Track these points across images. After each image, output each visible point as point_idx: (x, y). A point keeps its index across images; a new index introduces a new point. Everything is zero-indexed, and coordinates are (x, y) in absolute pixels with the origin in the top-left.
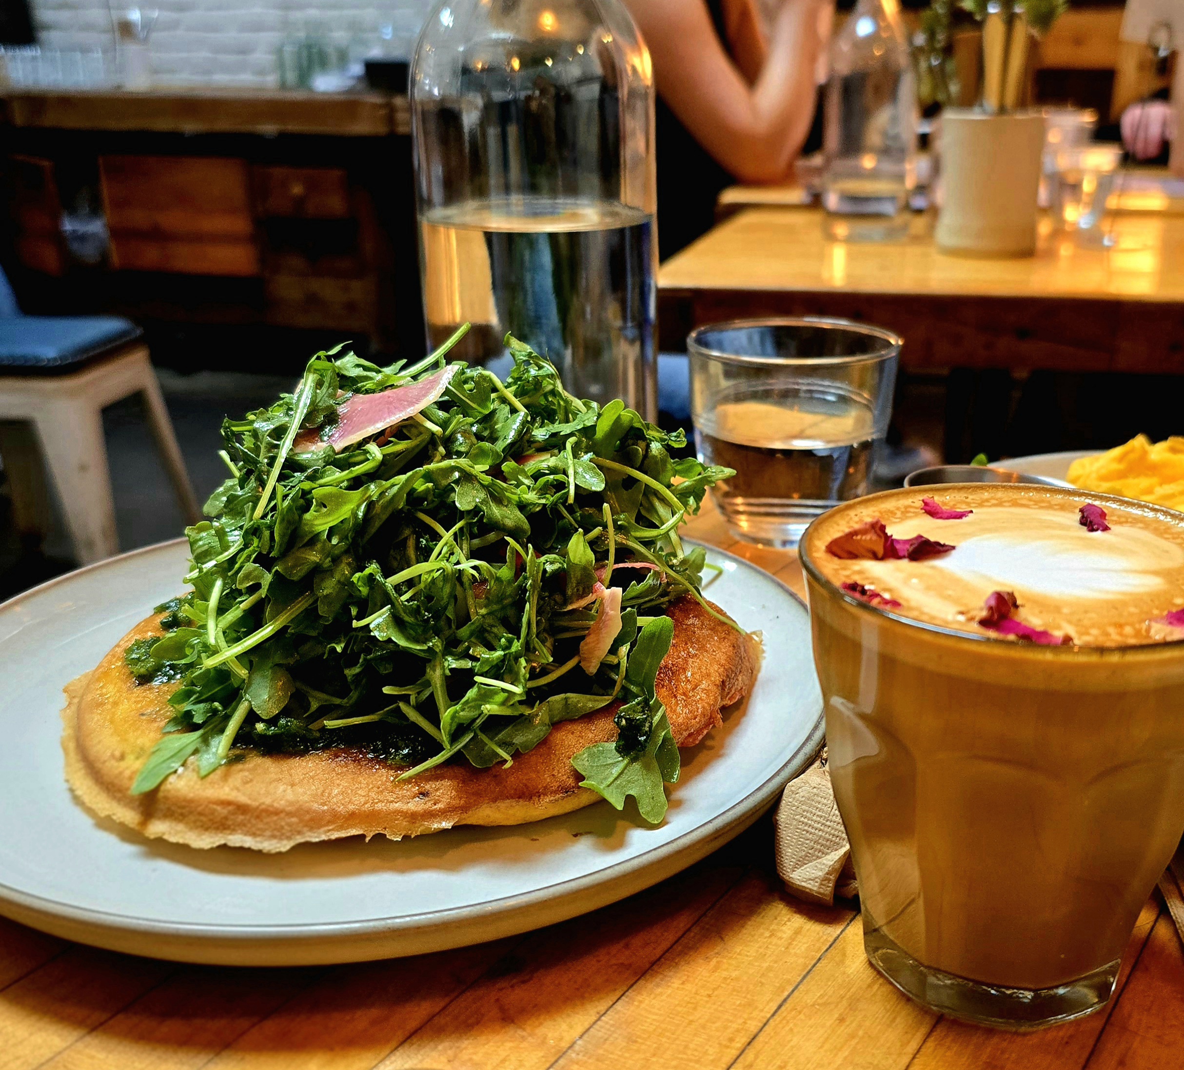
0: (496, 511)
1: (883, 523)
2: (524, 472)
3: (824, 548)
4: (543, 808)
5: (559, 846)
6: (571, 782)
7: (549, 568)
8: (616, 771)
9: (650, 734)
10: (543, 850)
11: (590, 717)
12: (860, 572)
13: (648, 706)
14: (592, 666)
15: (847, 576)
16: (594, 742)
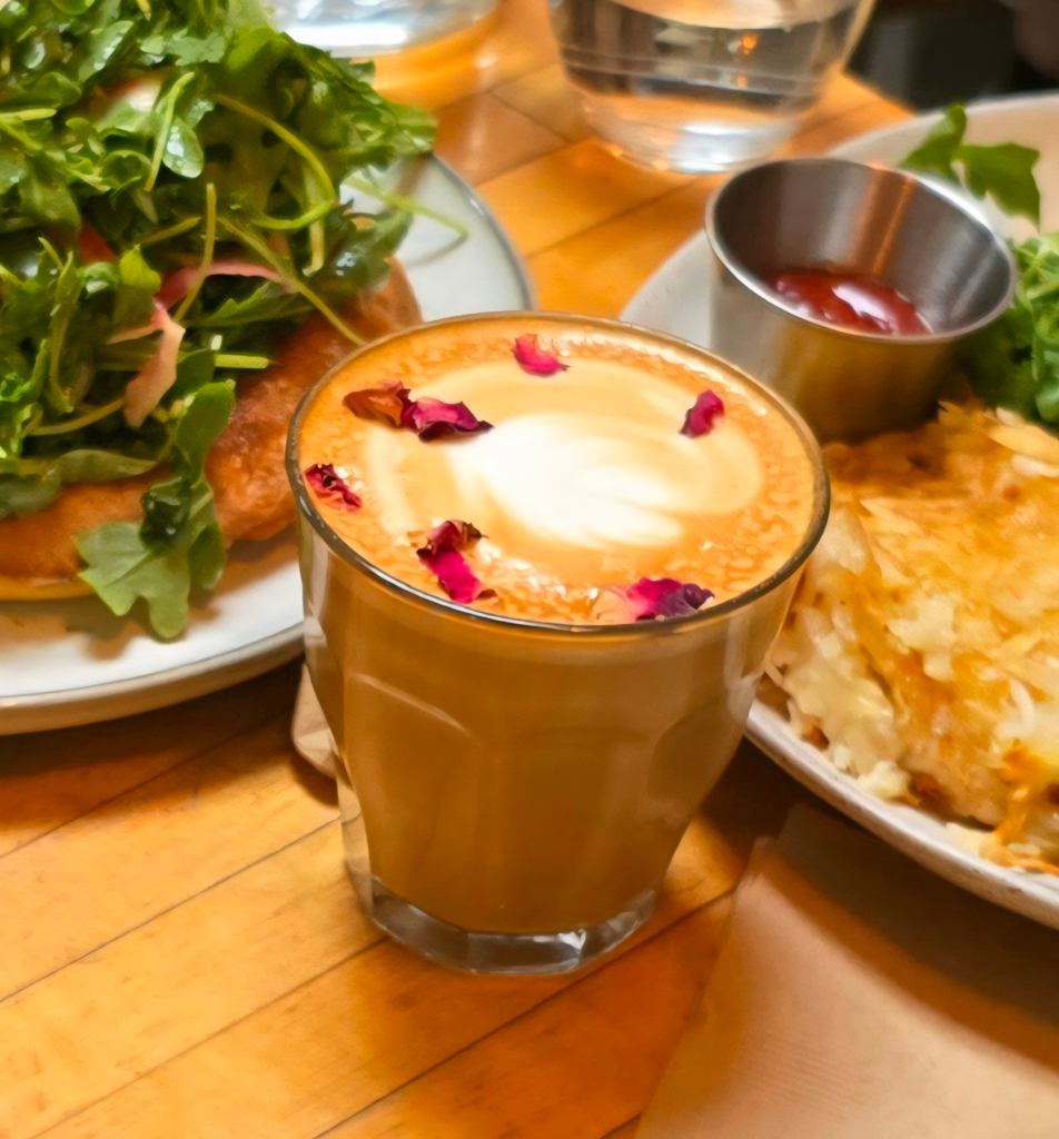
0: (38, 196)
1: (406, 387)
2: (94, 132)
3: (341, 398)
4: (37, 587)
5: (44, 637)
6: (71, 565)
7: (92, 287)
8: (131, 563)
9: (182, 527)
10: (23, 639)
11: (120, 483)
12: (357, 445)
13: (186, 491)
14: (135, 419)
15: (336, 449)
16: (115, 519)
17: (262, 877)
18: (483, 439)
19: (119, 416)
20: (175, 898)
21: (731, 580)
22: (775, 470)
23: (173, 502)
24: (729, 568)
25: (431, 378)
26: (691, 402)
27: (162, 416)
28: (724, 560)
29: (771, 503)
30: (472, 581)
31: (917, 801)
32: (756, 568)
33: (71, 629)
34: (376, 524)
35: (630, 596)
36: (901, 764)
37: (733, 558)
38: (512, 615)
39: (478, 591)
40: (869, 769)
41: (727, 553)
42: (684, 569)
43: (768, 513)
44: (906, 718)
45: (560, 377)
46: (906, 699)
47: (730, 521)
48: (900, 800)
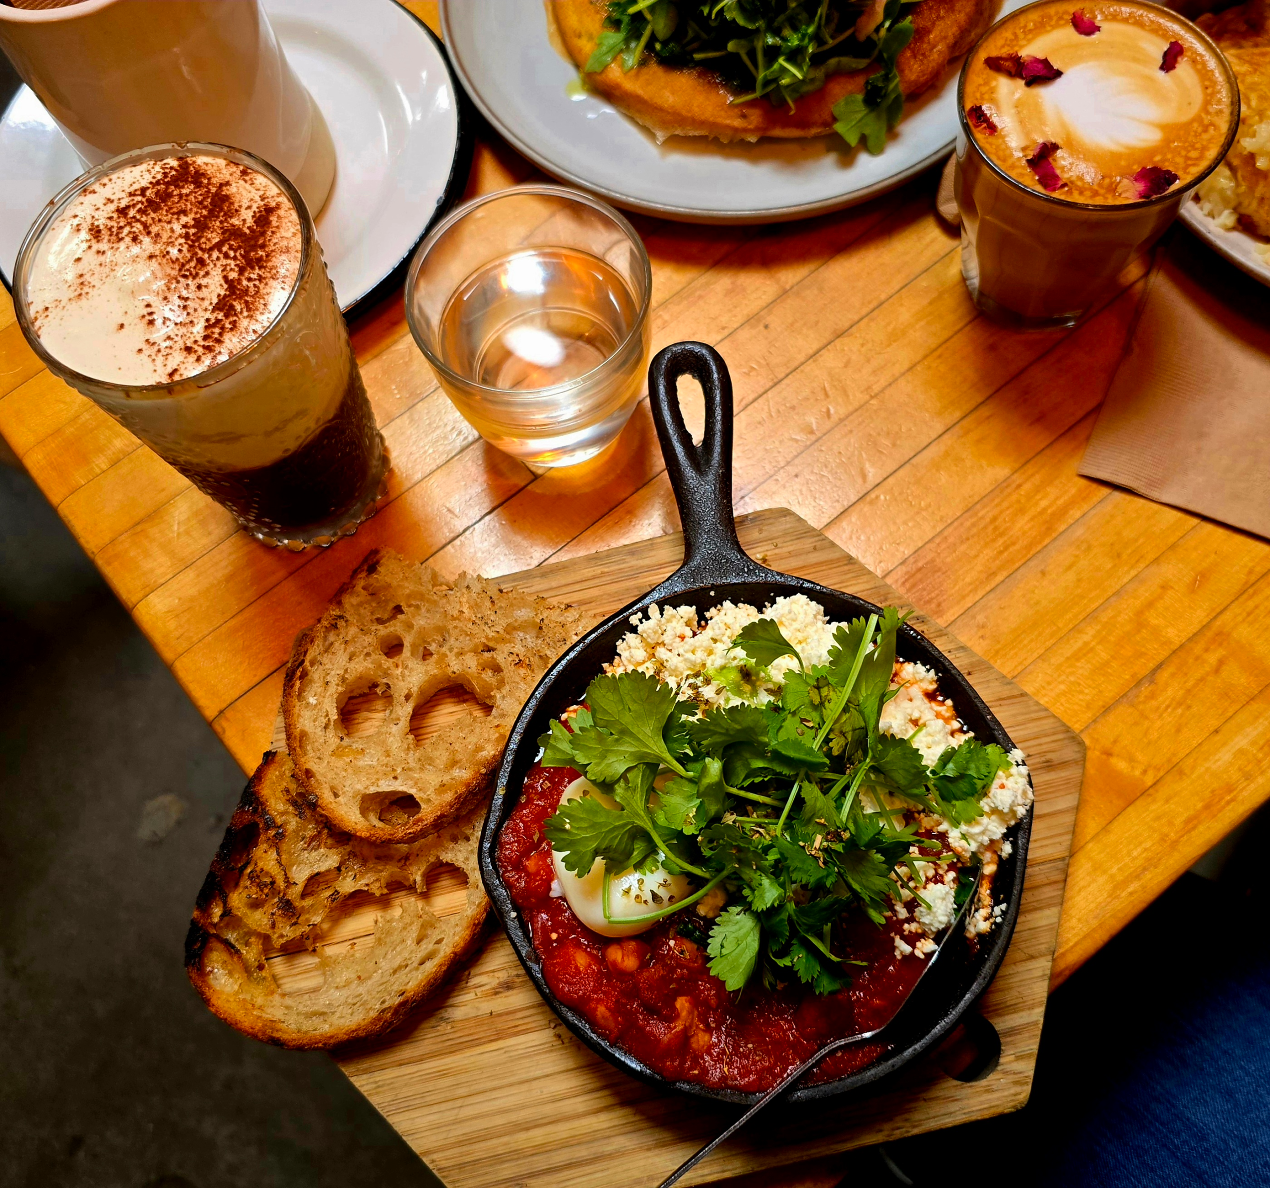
3: (984, 61)
4: (814, 131)
5: (816, 156)
6: (830, 120)
8: (859, 116)
9: (884, 97)
11: (852, 74)
12: (992, 91)
13: (887, 79)
14: (862, 37)
15: (982, 94)
16: (851, 93)
17: (923, 283)
18: (1059, 82)
19: (853, 36)
20: (883, 297)
21: (1188, 166)
22: (1209, 91)
23: (880, 85)
24: (1187, 158)
25: (1029, 41)
26: (1166, 47)
27: (875, 37)
28: (1183, 153)
29: (1208, 113)
30: (1057, 178)
31: (1240, 228)
32: (1201, 158)
33: (829, 150)
34: (1004, 141)
35: (1136, 180)
36: (1235, 209)
37: (1189, 151)
38: (1077, 198)
39: (1060, 183)
40: (1220, 214)
41: (1185, 148)
42: (1164, 160)
43: (1207, 119)
44: (1243, 188)
45: (1096, 36)
46: (1244, 178)
47: (1187, 126)
48: (1234, 229)
